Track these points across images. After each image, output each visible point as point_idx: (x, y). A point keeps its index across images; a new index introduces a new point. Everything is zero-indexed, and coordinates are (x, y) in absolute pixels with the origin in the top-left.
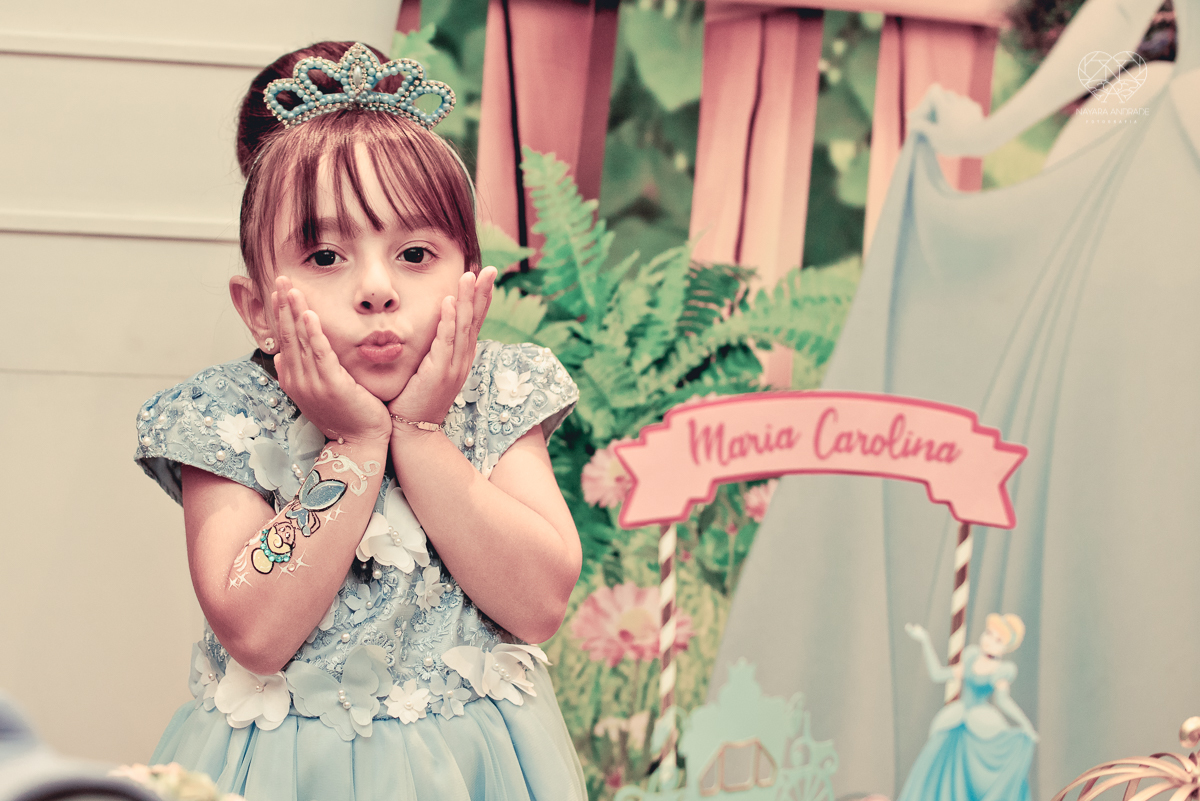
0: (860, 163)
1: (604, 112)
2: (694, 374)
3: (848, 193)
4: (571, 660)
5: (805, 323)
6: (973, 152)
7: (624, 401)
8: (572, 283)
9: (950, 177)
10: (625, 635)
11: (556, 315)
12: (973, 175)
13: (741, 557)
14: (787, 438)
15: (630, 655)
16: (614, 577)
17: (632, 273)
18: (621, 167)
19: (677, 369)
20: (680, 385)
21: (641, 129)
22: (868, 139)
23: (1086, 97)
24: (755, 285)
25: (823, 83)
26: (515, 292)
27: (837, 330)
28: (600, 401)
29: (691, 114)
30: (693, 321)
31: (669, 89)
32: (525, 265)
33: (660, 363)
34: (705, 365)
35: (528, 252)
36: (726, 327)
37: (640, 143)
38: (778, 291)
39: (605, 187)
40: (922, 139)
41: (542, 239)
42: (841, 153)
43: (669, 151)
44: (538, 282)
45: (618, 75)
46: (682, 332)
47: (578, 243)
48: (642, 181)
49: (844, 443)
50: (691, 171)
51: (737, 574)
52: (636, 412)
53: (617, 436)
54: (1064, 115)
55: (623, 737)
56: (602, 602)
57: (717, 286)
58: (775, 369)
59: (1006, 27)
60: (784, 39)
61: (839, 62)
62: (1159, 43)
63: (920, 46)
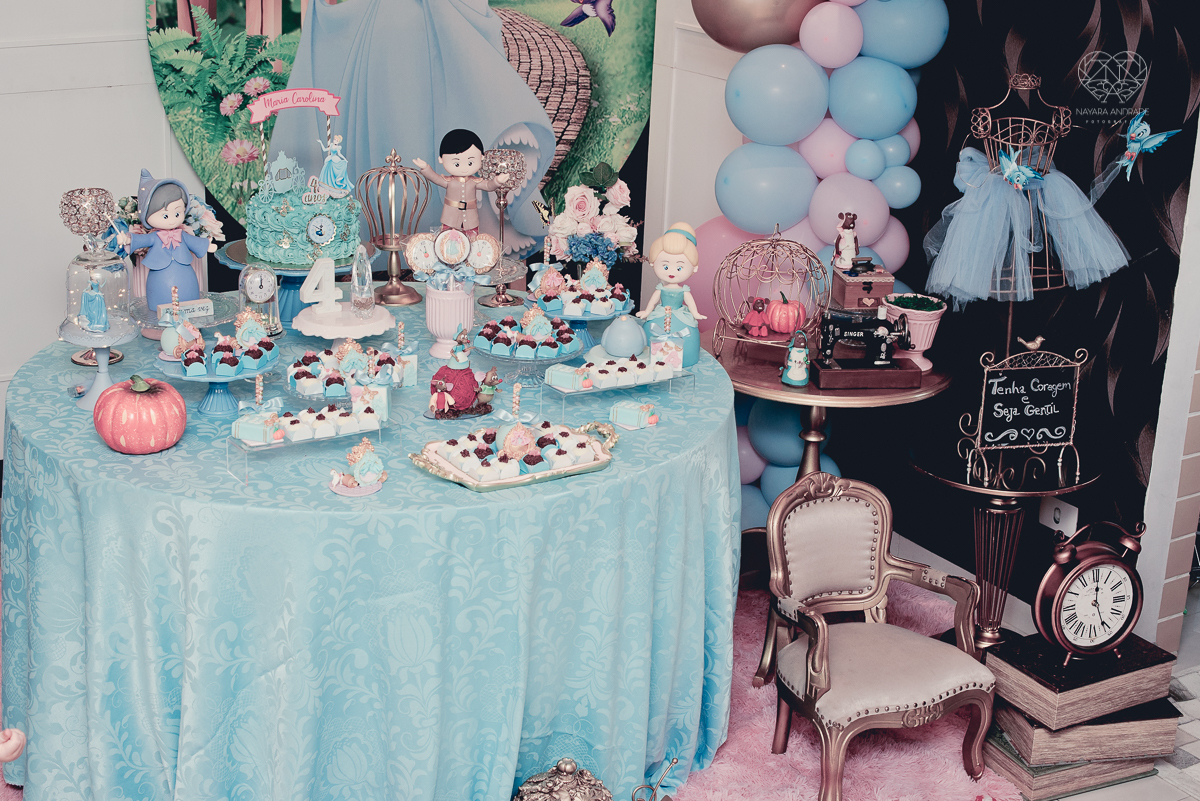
2: (251, 71)
3: (295, 8)
4: (222, 165)
5: (285, 51)
7: (230, 82)
8: (211, 46)
10: (238, 155)
11: (207, 56)
13: (272, 128)
15: (241, 162)
16: (233, 138)
17: (229, 41)
18: (222, 8)
19: (245, 71)
20: (247, 75)
24: (268, 41)
26: (193, 51)
27: (295, 53)
28: (223, 83)
30: (250, 54)
32: (195, 41)
35: (196, 38)
36: (261, 55)
38: (275, 42)
41: (200, 33)
43: (237, 2)
44: (200, 47)
47: (211, 33)
48: (230, 12)
49: (299, 100)
50: (244, 8)
51: (271, 133)
52: (235, 85)
53: (230, 94)
55: (241, 187)
56: (230, 146)
57: (257, 43)
58: (275, 67)
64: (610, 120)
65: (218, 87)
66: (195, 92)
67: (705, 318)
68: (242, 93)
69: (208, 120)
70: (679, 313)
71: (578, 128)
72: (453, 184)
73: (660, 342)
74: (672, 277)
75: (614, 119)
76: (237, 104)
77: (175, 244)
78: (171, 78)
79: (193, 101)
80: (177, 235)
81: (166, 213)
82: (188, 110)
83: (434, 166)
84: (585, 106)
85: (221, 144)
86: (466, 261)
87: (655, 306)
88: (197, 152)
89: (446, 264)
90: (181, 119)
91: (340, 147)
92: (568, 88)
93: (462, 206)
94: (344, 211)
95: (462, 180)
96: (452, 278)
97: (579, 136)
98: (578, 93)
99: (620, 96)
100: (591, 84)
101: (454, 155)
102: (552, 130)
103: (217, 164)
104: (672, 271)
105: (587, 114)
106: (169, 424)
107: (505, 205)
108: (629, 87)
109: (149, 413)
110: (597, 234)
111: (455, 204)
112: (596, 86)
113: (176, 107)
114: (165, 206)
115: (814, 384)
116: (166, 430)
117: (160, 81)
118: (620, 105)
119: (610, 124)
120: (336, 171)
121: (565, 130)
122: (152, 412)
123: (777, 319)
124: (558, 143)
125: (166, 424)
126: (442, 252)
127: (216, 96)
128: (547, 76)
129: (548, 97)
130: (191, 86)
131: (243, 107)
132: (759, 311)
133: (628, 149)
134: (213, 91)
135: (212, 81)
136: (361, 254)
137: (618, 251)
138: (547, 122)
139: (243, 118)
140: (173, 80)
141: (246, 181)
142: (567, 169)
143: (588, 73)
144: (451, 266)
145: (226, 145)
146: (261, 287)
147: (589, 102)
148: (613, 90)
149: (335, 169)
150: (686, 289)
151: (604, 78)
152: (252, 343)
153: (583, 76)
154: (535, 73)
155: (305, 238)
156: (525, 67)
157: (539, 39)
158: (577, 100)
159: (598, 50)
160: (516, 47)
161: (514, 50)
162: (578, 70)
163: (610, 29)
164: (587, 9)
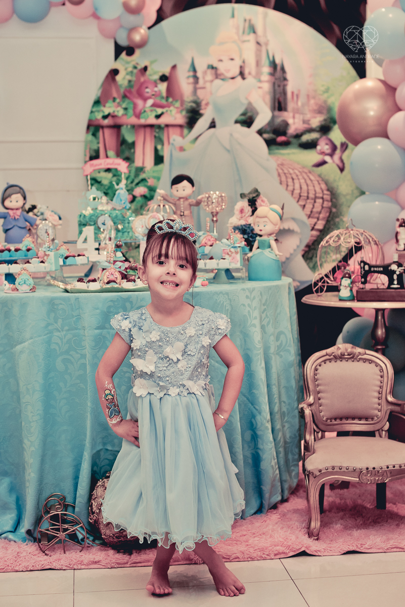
0: (162, 148)
1: (119, 144)
2: (137, 184)
3: (161, 153)
5: (155, 174)
6: (182, 145)
9: (178, 149)
12: (182, 149)
14: (101, 164)
18: (123, 152)
21: (125, 146)
22: (163, 144)
23: (200, 135)
24: (146, 169)
25: (155, 137)
27: (161, 175)
29: (134, 143)
30: (137, 175)
31: (130, 139)
33: (132, 182)
34: (139, 182)
36: (142, 176)
37: (126, 148)
38: (150, 170)
39: (121, 155)
40: (173, 144)
42: (159, 147)
43: (130, 149)
45: (121, 139)
46: (135, 177)
48: (127, 154)
50: (134, 152)
54: (197, 138)
57: (140, 170)
58: (150, 182)
59: (185, 125)
60: (148, 130)
61: (157, 133)
62: (213, 125)
63: (171, 130)
64: (344, 219)
68: (132, 195)
71: (324, 223)
72: (177, 202)
74: (261, 230)
77: (17, 217)
84: (328, 211)
92: (318, 200)
93: (182, 214)
95: (182, 200)
97: (324, 226)
98: (323, 203)
100: (331, 199)
102: (308, 223)
104: (261, 227)
105: (330, 215)
111: (179, 213)
112: (335, 200)
119: (344, 221)
121: (316, 223)
124: (312, 230)
128: (304, 193)
129: (305, 205)
138: (305, 218)
142: (316, 245)
147: (330, 208)
151: (339, 196)
153: (326, 194)
156: (290, 188)
157: (298, 173)
158: (323, 207)
159: (335, 181)
160: (285, 177)
161: (283, 179)
162: (323, 191)
163: (342, 170)
164: (327, 158)
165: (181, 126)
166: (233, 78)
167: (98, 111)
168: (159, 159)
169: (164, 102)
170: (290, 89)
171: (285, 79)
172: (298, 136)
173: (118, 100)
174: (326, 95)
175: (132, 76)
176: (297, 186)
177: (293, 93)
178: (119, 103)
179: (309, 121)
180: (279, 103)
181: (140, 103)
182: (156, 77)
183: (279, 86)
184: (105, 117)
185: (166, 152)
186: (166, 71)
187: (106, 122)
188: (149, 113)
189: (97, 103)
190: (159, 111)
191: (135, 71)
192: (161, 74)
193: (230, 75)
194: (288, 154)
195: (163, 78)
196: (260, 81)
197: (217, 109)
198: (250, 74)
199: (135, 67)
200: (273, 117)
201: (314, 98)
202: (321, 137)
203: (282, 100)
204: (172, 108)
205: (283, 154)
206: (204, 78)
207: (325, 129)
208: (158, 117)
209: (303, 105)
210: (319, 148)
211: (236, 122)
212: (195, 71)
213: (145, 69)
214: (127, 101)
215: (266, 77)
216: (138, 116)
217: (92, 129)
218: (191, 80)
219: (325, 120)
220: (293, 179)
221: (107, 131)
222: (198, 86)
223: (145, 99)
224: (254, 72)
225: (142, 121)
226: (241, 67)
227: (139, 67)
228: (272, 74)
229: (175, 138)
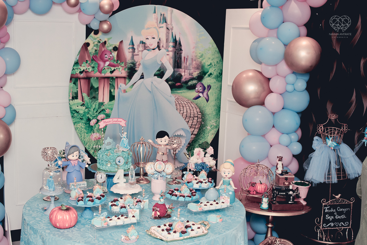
0: (114, 91)
1: (90, 88)
2: (100, 113)
3: (113, 94)
4: (90, 140)
5: (110, 107)
6: (125, 89)
7: (93, 116)
8: (88, 105)
9: (123, 91)
10: (95, 138)
11: (86, 108)
12: (125, 91)
13: (105, 129)
15: (96, 140)
16: (94, 132)
17: (93, 104)
18: (92, 94)
19: (98, 112)
20: (98, 114)
21: (93, 90)
22: (115, 89)
23: (135, 83)
24: (105, 104)
25: (110, 84)
26: (82, 106)
27: (113, 107)
28: (91, 116)
29: (98, 88)
30: (99, 107)
31: (96, 86)
32: (83, 103)
33: (96, 112)
34: (101, 111)
35: (84, 102)
36: (103, 108)
37: (93, 91)
38: (107, 104)
39: (90, 96)
40: (120, 88)
41: (85, 101)
42: (112, 90)
43: (96, 92)
44: (85, 105)
45: (91, 85)
46: (98, 109)
47: (88, 101)
48: (94, 95)
49: (114, 121)
50: (98, 93)
51: (105, 131)
52: (95, 117)
53: (93, 119)
54: (133, 85)
55: (96, 147)
56: (93, 135)
57: (101, 104)
58: (107, 111)
59: (127, 77)
60: (106, 80)
61: (111, 82)
62: (142, 77)
63: (119, 80)
64: (207, 128)
65: (90, 117)
66: (83, 119)
67: (237, 188)
68: (97, 119)
69: (86, 127)
70: (229, 187)
71: (198, 130)
72: (160, 147)
73: (223, 196)
74: (226, 176)
75: (209, 128)
76: (95, 122)
77: (76, 165)
78: (76, 114)
79: (82, 121)
80: (76, 162)
81: (73, 155)
82: (80, 124)
83: (154, 142)
84: (200, 124)
85: (90, 134)
86: (164, 171)
87: (221, 185)
88: (83, 136)
89: (158, 172)
90: (78, 126)
91: (126, 136)
92: (195, 118)
93: (163, 154)
94: (127, 155)
95: (163, 146)
96: (159, 176)
97: (198, 132)
98: (198, 120)
99: (210, 121)
100: (202, 117)
101: (160, 139)
102: (190, 131)
103: (89, 140)
104: (227, 174)
105: (200, 126)
106: (72, 219)
107: (176, 154)
108: (213, 118)
109: (66, 216)
110: (203, 163)
111: (161, 153)
112: (203, 118)
113: (77, 123)
114: (73, 153)
115: (270, 209)
116: (71, 221)
117: (72, 115)
118: (211, 123)
119: (207, 129)
120: (125, 143)
121: (194, 131)
122: (67, 216)
123: (258, 189)
124: (192, 135)
125: (71, 220)
126: (156, 168)
127: (89, 120)
128: (188, 114)
129: (189, 121)
130: (82, 117)
131: (97, 123)
132: (253, 186)
133: (213, 136)
134: (88, 118)
135: (88, 115)
136: (132, 168)
137: (210, 168)
138: (188, 128)
139: (97, 127)
140: (76, 115)
141: (97, 146)
142: (194, 143)
143: (201, 114)
144: (159, 172)
145: (91, 135)
146: (101, 178)
147: (201, 122)
148: (208, 119)
149: (124, 143)
150: (231, 180)
151: (205, 115)
152: (98, 195)
153: (199, 115)
154: (185, 114)
155: (115, 163)
156: (182, 112)
157: (186, 104)
158: (197, 122)
159: (204, 107)
160: (179, 106)
161: (178, 107)
162: (198, 113)
163: (207, 101)
164: (201, 95)
165: (124, 78)
166: (154, 49)
167: (77, 69)
168: (112, 98)
169: (115, 63)
170: (183, 55)
171: (181, 50)
172: (186, 82)
173: (89, 62)
174: (201, 59)
175: (97, 47)
176: (185, 111)
177: (184, 57)
178: (89, 64)
179: (192, 73)
180: (178, 63)
181: (102, 63)
182: (111, 48)
183: (178, 54)
184: (81, 72)
185: (116, 93)
186: (117, 44)
187: (82, 75)
188: (107, 70)
189: (76, 63)
190: (113, 68)
191: (99, 44)
192: (114, 46)
193: (152, 47)
194: (181, 93)
195: (115, 49)
196: (168, 51)
197: (145, 67)
198: (163, 47)
199: (99, 42)
200: (174, 72)
201: (195, 60)
202: (198, 83)
203: (179, 61)
204: (120, 67)
205: (179, 93)
206: (138, 49)
207: (200, 78)
208: (112, 72)
209: (189, 65)
210: (197, 89)
211: (155, 75)
212: (133, 44)
213: (105, 42)
214: (94, 62)
215: (171, 49)
216: (100, 72)
217: (73, 80)
218: (131, 50)
219: (200, 73)
220: (183, 107)
221: (82, 81)
222: (134, 54)
223: (105, 62)
224: (165, 46)
225: (103, 75)
226: (158, 42)
227: (101, 42)
228: (174, 47)
229: (121, 85)
